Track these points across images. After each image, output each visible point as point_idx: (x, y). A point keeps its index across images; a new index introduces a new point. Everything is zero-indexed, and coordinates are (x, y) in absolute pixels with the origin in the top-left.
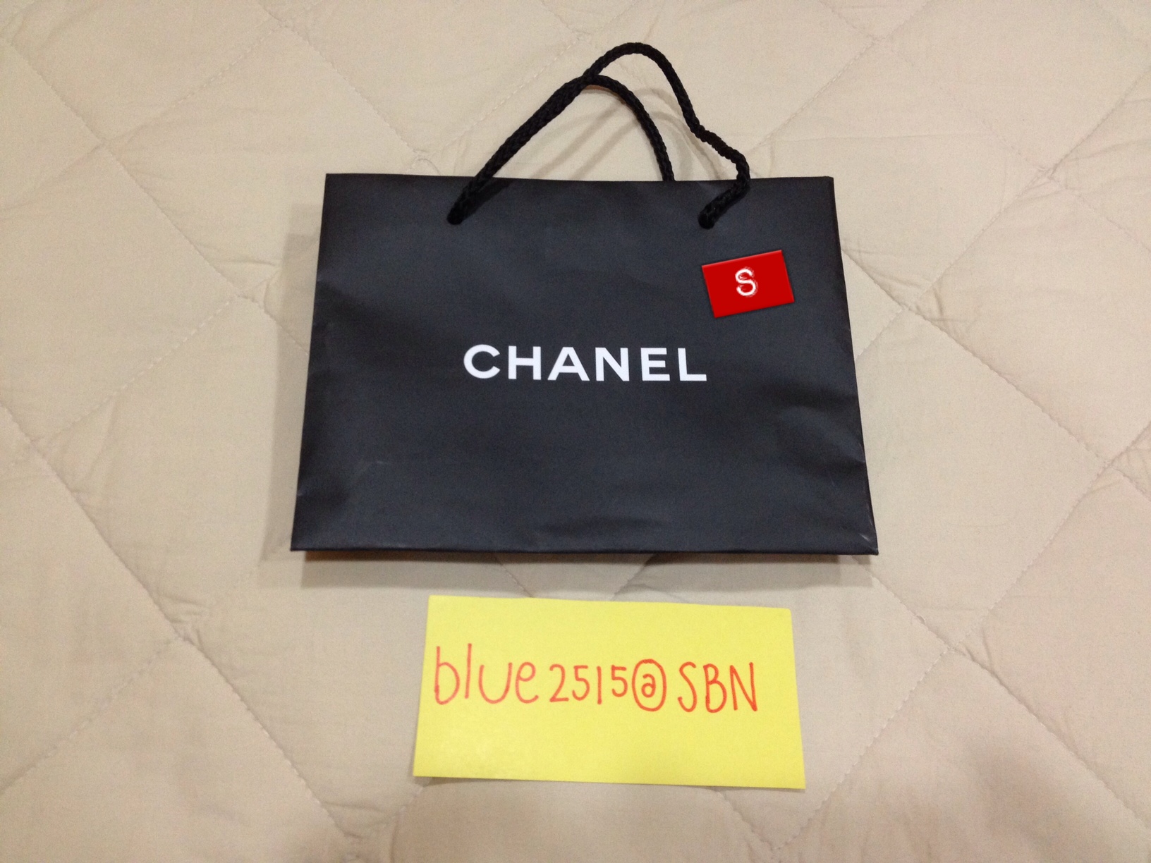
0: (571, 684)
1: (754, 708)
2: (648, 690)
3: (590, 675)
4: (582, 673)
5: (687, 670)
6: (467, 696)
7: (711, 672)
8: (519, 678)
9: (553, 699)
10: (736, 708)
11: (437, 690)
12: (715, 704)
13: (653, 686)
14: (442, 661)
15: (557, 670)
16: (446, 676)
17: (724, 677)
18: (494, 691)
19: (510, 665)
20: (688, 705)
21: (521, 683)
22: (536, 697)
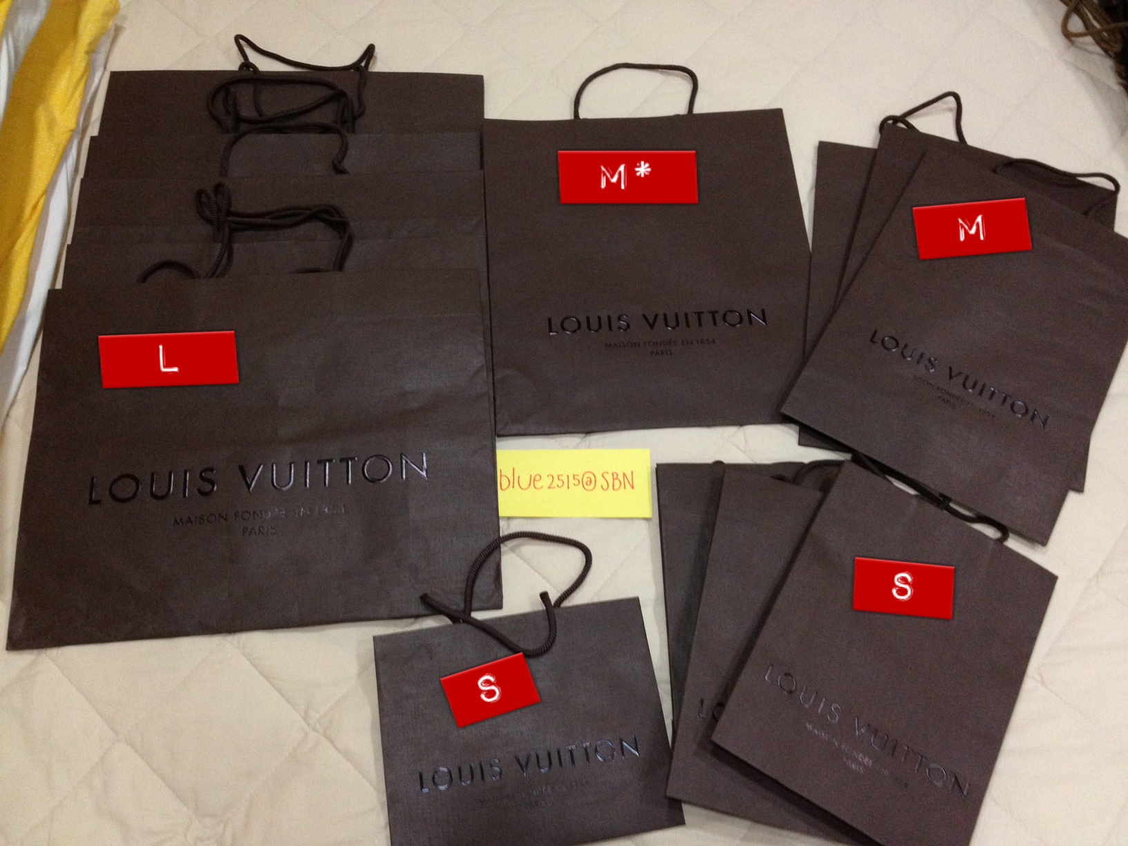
0: (556, 482)
1: (633, 488)
2: (589, 483)
3: (564, 478)
4: (561, 478)
5: (605, 475)
6: (513, 487)
7: (615, 476)
8: (534, 480)
9: (549, 487)
10: (625, 488)
11: (503, 485)
13: (591, 482)
15: (550, 477)
17: (621, 477)
18: (525, 486)
19: (531, 476)
20: (605, 487)
21: (536, 482)
22: (542, 487)
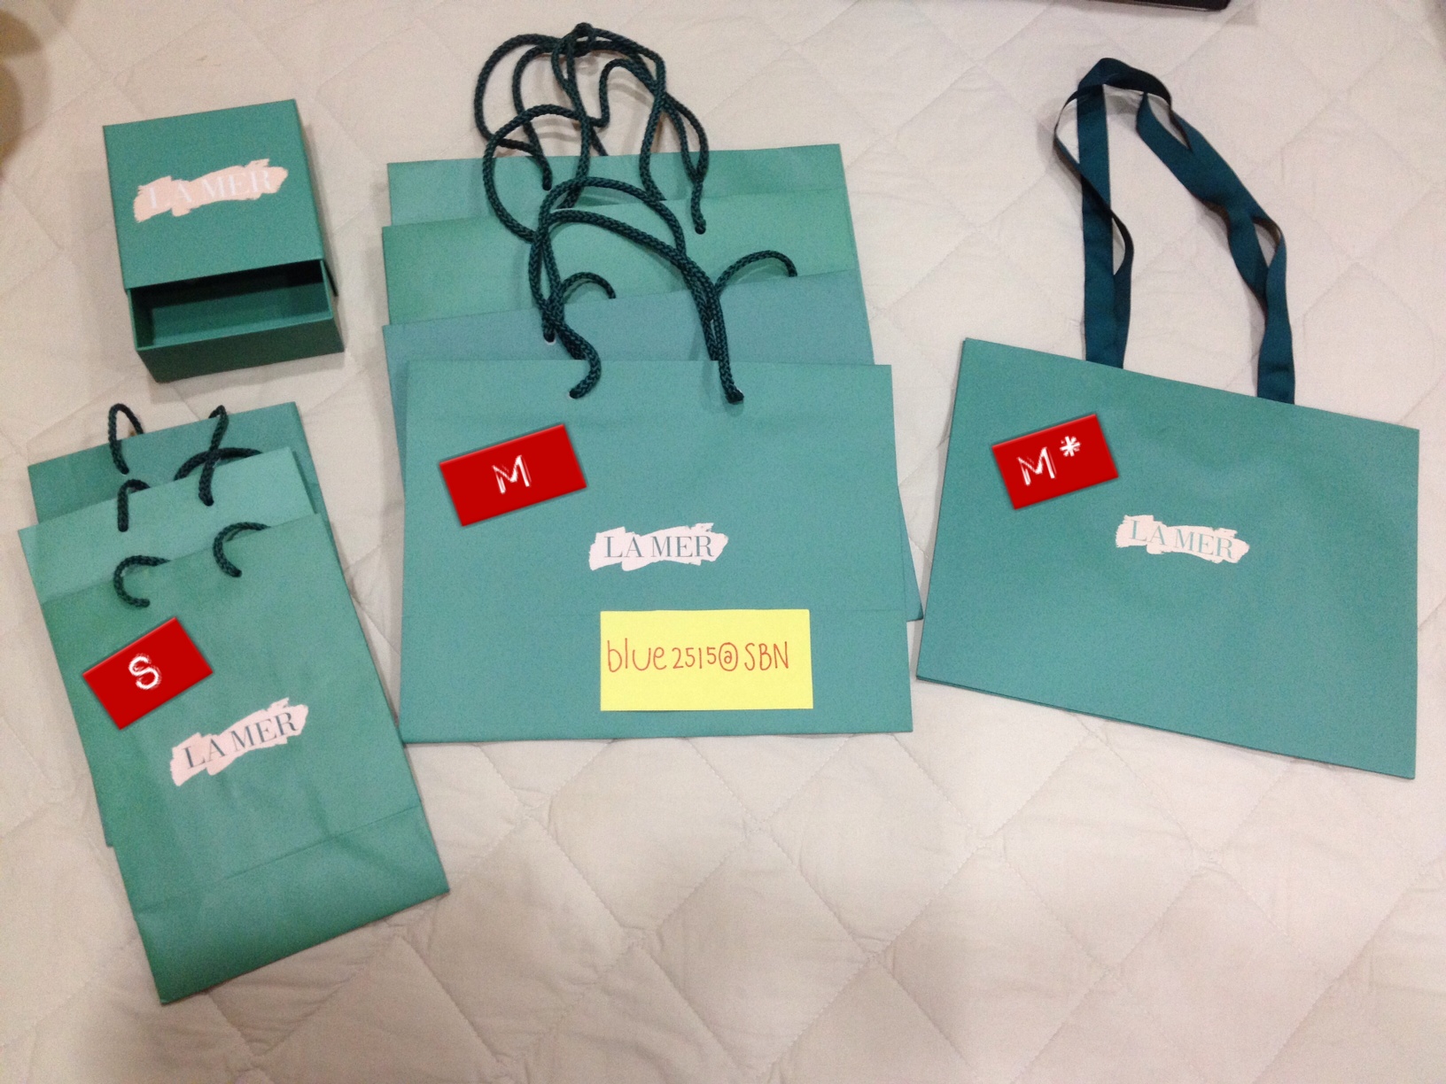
0: (685, 658)
1: (787, 666)
2: (728, 660)
3: (695, 653)
4: (690, 652)
5: (750, 648)
6: (626, 667)
7: (763, 648)
8: (655, 656)
9: (675, 667)
10: (777, 666)
11: (610, 664)
12: (765, 664)
13: (731, 657)
14: (611, 648)
15: (677, 651)
16: (614, 656)
17: (771, 651)
18: (642, 664)
19: (650, 649)
21: (656, 659)
22: (665, 666)
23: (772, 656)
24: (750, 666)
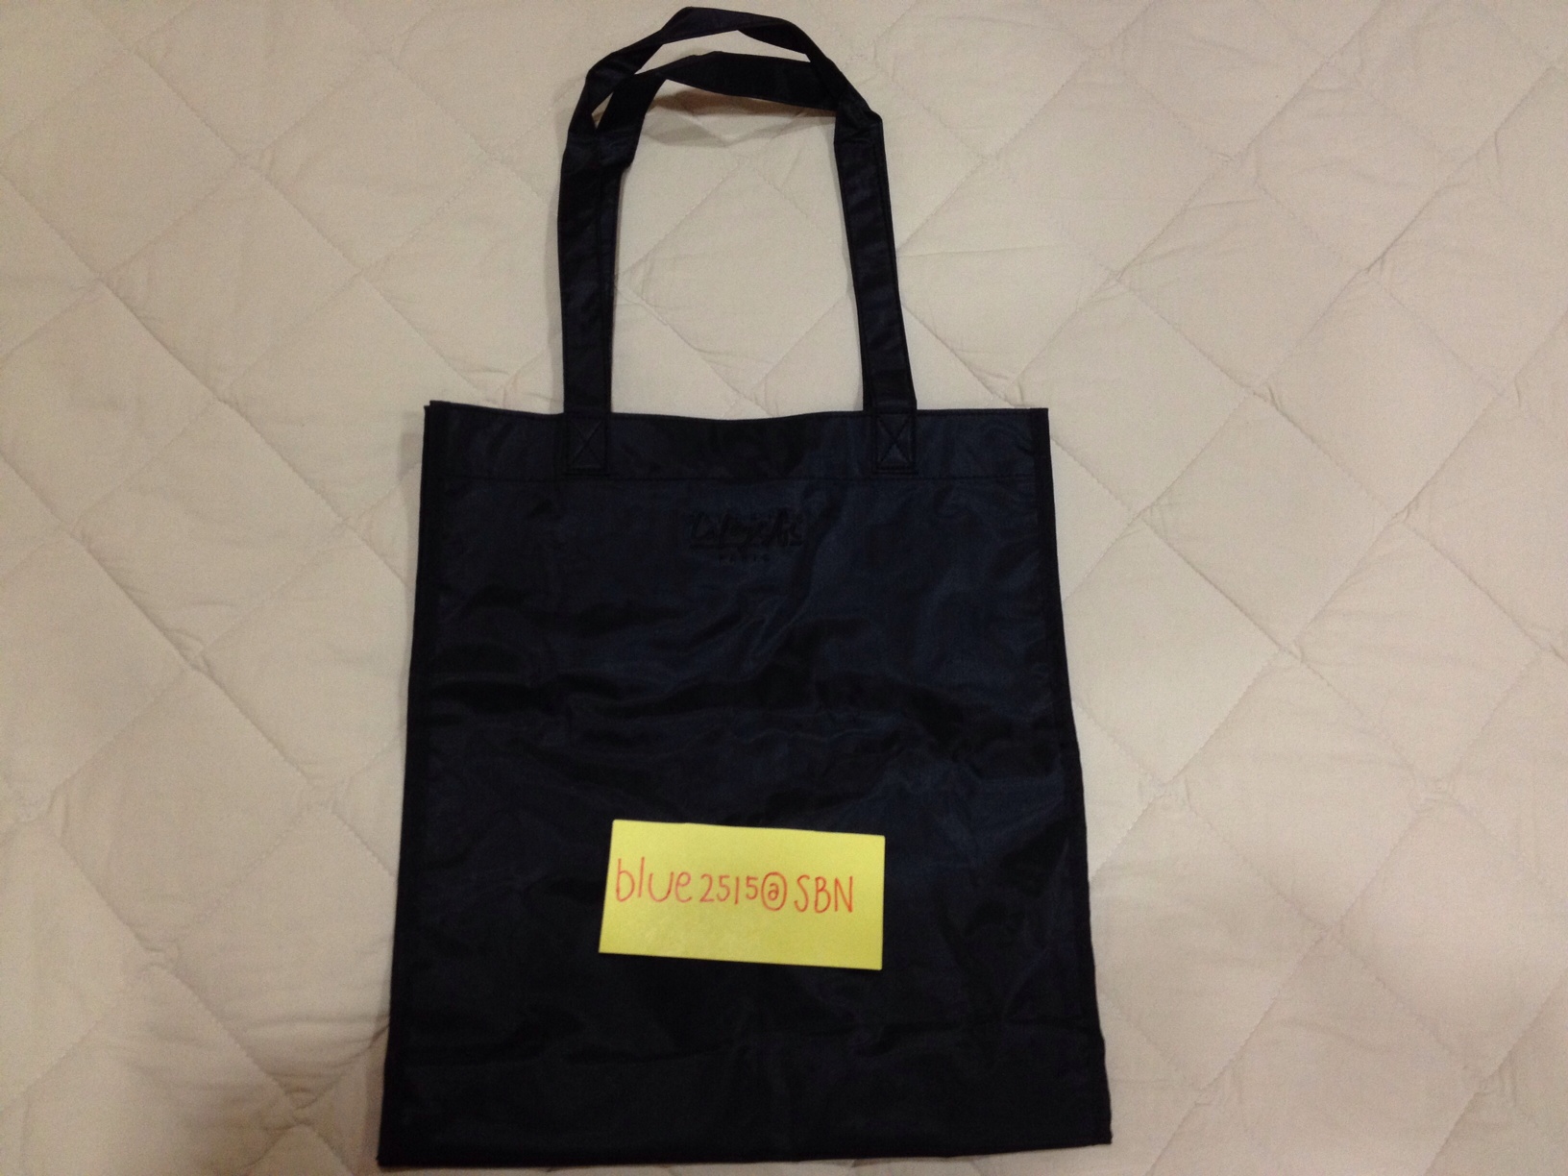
0: (716, 889)
1: (850, 909)
2: (773, 895)
3: (731, 883)
4: (724, 881)
5: (803, 881)
6: (639, 896)
7: (821, 882)
8: (678, 884)
9: (703, 900)
10: (836, 909)
11: (618, 891)
13: (777, 892)
14: (622, 869)
15: (706, 879)
16: (625, 881)
17: (830, 887)
18: (659, 894)
21: (680, 889)
22: (690, 898)
23: (832, 894)
24: (802, 905)
